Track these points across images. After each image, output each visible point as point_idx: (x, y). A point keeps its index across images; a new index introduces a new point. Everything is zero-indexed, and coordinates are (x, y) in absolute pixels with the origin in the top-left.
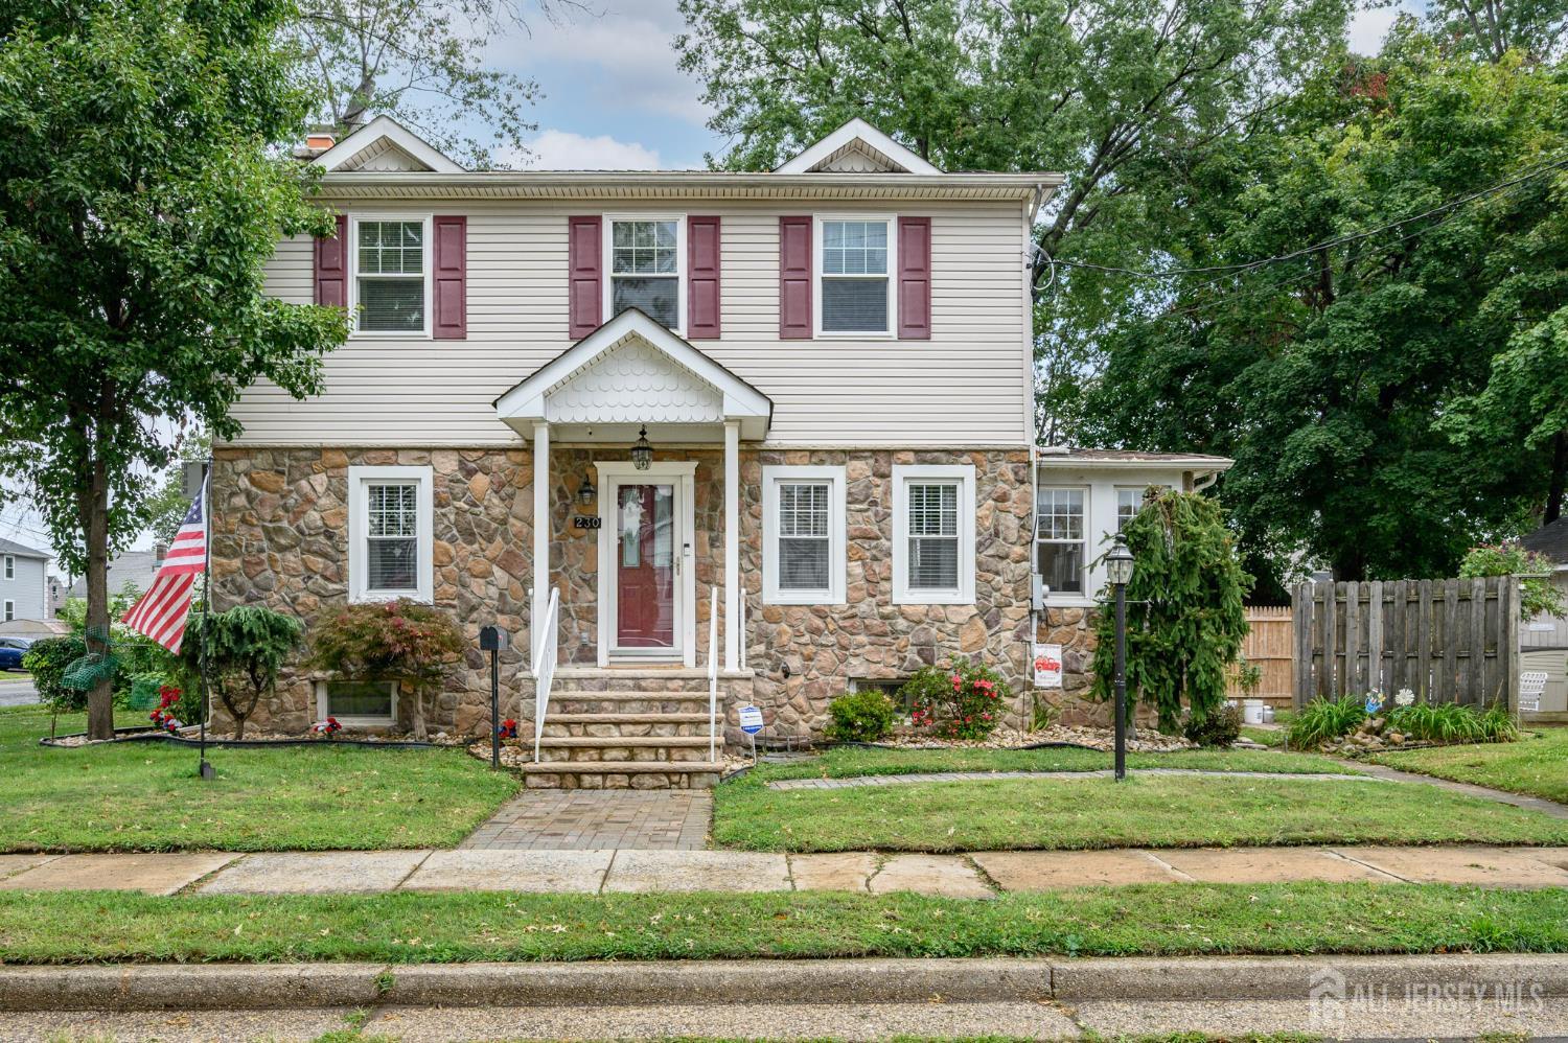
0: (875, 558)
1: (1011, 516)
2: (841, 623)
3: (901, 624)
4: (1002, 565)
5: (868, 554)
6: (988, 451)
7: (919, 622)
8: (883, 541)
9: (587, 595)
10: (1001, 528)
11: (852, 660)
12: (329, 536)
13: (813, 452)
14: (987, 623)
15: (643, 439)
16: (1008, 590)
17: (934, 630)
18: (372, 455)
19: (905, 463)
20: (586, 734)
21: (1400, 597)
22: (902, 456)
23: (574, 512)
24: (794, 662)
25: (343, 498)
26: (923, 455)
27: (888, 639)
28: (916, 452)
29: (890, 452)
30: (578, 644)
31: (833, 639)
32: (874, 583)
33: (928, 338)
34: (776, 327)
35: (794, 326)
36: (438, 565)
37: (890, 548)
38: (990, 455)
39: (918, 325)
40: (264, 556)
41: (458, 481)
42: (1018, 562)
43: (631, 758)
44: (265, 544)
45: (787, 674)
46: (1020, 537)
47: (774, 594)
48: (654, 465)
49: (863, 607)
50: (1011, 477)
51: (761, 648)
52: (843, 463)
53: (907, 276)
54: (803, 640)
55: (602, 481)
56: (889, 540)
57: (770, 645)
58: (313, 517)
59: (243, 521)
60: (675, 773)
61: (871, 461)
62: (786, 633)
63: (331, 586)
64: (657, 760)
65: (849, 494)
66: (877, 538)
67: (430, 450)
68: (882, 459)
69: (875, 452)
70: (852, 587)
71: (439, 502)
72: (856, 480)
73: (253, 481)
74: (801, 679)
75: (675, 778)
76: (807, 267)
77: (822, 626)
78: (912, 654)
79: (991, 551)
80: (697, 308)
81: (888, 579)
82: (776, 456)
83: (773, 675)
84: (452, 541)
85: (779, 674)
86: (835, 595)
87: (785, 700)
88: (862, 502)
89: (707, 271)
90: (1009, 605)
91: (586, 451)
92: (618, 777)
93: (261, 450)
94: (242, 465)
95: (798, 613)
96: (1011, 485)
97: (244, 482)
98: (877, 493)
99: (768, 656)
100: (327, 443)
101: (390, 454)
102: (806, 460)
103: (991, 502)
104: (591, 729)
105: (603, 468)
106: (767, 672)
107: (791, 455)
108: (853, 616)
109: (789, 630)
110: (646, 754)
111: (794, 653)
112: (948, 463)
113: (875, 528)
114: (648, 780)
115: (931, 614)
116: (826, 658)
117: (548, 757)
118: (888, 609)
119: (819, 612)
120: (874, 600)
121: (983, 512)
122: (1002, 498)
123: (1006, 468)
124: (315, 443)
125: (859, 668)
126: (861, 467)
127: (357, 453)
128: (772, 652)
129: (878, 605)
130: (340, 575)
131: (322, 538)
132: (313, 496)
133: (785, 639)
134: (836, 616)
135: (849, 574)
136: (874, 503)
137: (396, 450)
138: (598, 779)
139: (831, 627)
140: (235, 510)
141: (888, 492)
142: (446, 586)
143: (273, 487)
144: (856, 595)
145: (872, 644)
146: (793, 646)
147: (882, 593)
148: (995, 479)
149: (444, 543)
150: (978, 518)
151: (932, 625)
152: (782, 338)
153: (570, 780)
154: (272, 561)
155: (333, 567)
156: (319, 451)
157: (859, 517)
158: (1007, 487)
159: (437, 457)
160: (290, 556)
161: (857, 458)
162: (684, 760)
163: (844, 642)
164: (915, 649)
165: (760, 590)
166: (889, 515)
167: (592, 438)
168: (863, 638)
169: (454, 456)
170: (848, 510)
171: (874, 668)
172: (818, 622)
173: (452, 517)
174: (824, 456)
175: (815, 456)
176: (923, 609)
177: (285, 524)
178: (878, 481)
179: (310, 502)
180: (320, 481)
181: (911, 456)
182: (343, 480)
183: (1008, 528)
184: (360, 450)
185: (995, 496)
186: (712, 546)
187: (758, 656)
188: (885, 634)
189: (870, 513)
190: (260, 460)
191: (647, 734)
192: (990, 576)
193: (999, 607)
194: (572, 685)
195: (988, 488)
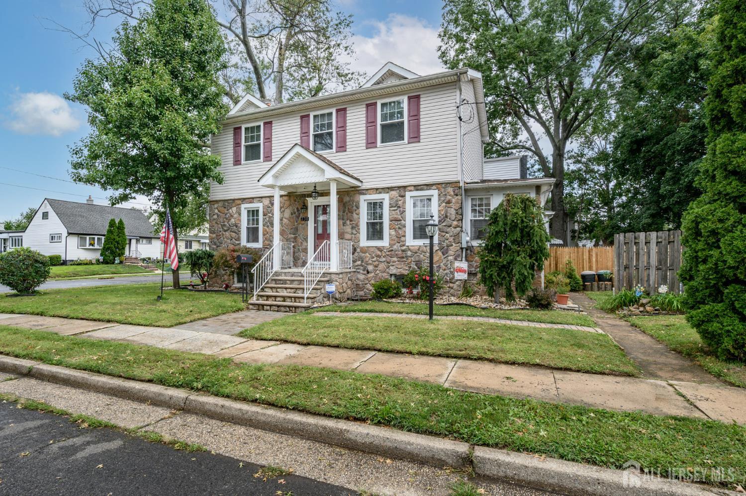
0: (399, 228)
1: (453, 209)
2: (387, 253)
3: (409, 253)
4: (448, 230)
5: (397, 227)
6: (442, 183)
7: (416, 253)
8: (403, 221)
9: (305, 244)
10: (448, 214)
11: (391, 267)
12: (237, 227)
13: (377, 189)
14: (443, 253)
15: (315, 189)
16: (451, 239)
17: (422, 256)
18: (247, 200)
19: (411, 191)
20: (277, 292)
21: (665, 240)
22: (409, 188)
23: (301, 216)
24: (370, 268)
25: (240, 214)
26: (417, 187)
27: (404, 259)
28: (415, 186)
29: (405, 187)
30: (302, 261)
31: (384, 259)
32: (399, 238)
33: (419, 142)
34: (365, 145)
35: (371, 143)
36: (264, 235)
37: (405, 224)
38: (443, 185)
39: (415, 137)
40: (221, 233)
41: (269, 207)
42: (455, 228)
43: (284, 301)
44: (221, 230)
45: (368, 272)
46: (456, 218)
47: (364, 242)
48: (319, 198)
49: (395, 247)
50: (452, 193)
51: (359, 263)
52: (388, 193)
53: (411, 118)
54: (373, 260)
55: (309, 205)
56: (405, 221)
57: (362, 261)
58: (233, 220)
59: (216, 223)
60: (292, 307)
61: (398, 191)
62: (368, 257)
63: (237, 242)
64: (291, 302)
65: (390, 204)
66: (400, 220)
67: (262, 197)
68: (402, 190)
69: (399, 187)
70: (391, 239)
71: (264, 215)
72: (393, 198)
73: (219, 211)
74: (373, 274)
75: (291, 309)
76: (375, 122)
77: (380, 254)
78: (414, 266)
79: (444, 224)
80: (339, 141)
81: (404, 236)
82: (364, 192)
83: (363, 272)
84: (268, 227)
85: (365, 272)
86: (385, 243)
87: (367, 282)
88: (395, 207)
89: (342, 128)
90: (452, 245)
91: (305, 195)
92: (274, 307)
93: (220, 201)
94: (216, 206)
95: (372, 250)
96: (452, 196)
97: (216, 211)
98: (400, 203)
99: (361, 265)
100: (236, 198)
101: (251, 200)
102: (375, 192)
103: (444, 204)
104: (278, 290)
105: (310, 200)
106: (361, 271)
107: (369, 191)
108: (392, 250)
109: (369, 256)
110: (289, 300)
111: (371, 264)
112: (427, 190)
113: (400, 217)
114: (282, 309)
115: (421, 249)
116: (382, 266)
117: (261, 299)
118: (404, 248)
119: (379, 249)
120: (399, 244)
121: (441, 208)
122: (449, 202)
123: (450, 190)
124: (232, 198)
125: (393, 270)
126: (394, 193)
127: (243, 200)
128: (363, 264)
129: (401, 246)
130: (239, 239)
131: (235, 227)
132: (232, 214)
133: (367, 259)
134: (385, 250)
135: (390, 235)
136: (399, 207)
137: (253, 198)
138: (269, 307)
139: (383, 255)
140: (214, 219)
141: (404, 202)
142: (266, 242)
143: (223, 212)
144: (393, 242)
145: (399, 261)
146: (370, 262)
147: (403, 242)
148: (446, 195)
149: (266, 228)
150: (439, 211)
151: (421, 254)
152: (367, 148)
153: (261, 307)
154: (223, 234)
155: (237, 236)
156: (234, 200)
157: (394, 212)
158: (450, 197)
159: (264, 200)
160: (227, 233)
161: (393, 190)
162: (300, 302)
163: (388, 260)
164: (414, 263)
165: (359, 241)
166: (405, 211)
167: (305, 190)
168: (395, 259)
169: (268, 199)
170: (390, 210)
171: (399, 270)
172: (379, 253)
173: (268, 219)
174: (381, 190)
175: (378, 190)
176: (417, 248)
177: (226, 223)
178: (401, 198)
179: (232, 216)
180: (234, 209)
181: (412, 188)
182: (240, 209)
183: (451, 214)
184: (244, 199)
185: (445, 201)
186: (344, 225)
187: (358, 265)
188: (403, 258)
189: (398, 211)
190: (220, 204)
191: (295, 293)
192: (444, 234)
193: (448, 246)
194: (283, 275)
195: (442, 199)
